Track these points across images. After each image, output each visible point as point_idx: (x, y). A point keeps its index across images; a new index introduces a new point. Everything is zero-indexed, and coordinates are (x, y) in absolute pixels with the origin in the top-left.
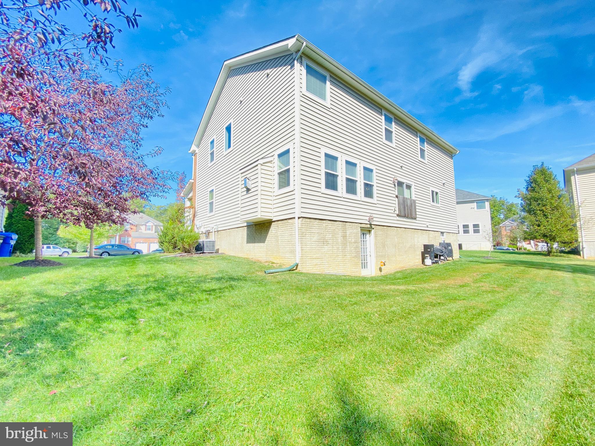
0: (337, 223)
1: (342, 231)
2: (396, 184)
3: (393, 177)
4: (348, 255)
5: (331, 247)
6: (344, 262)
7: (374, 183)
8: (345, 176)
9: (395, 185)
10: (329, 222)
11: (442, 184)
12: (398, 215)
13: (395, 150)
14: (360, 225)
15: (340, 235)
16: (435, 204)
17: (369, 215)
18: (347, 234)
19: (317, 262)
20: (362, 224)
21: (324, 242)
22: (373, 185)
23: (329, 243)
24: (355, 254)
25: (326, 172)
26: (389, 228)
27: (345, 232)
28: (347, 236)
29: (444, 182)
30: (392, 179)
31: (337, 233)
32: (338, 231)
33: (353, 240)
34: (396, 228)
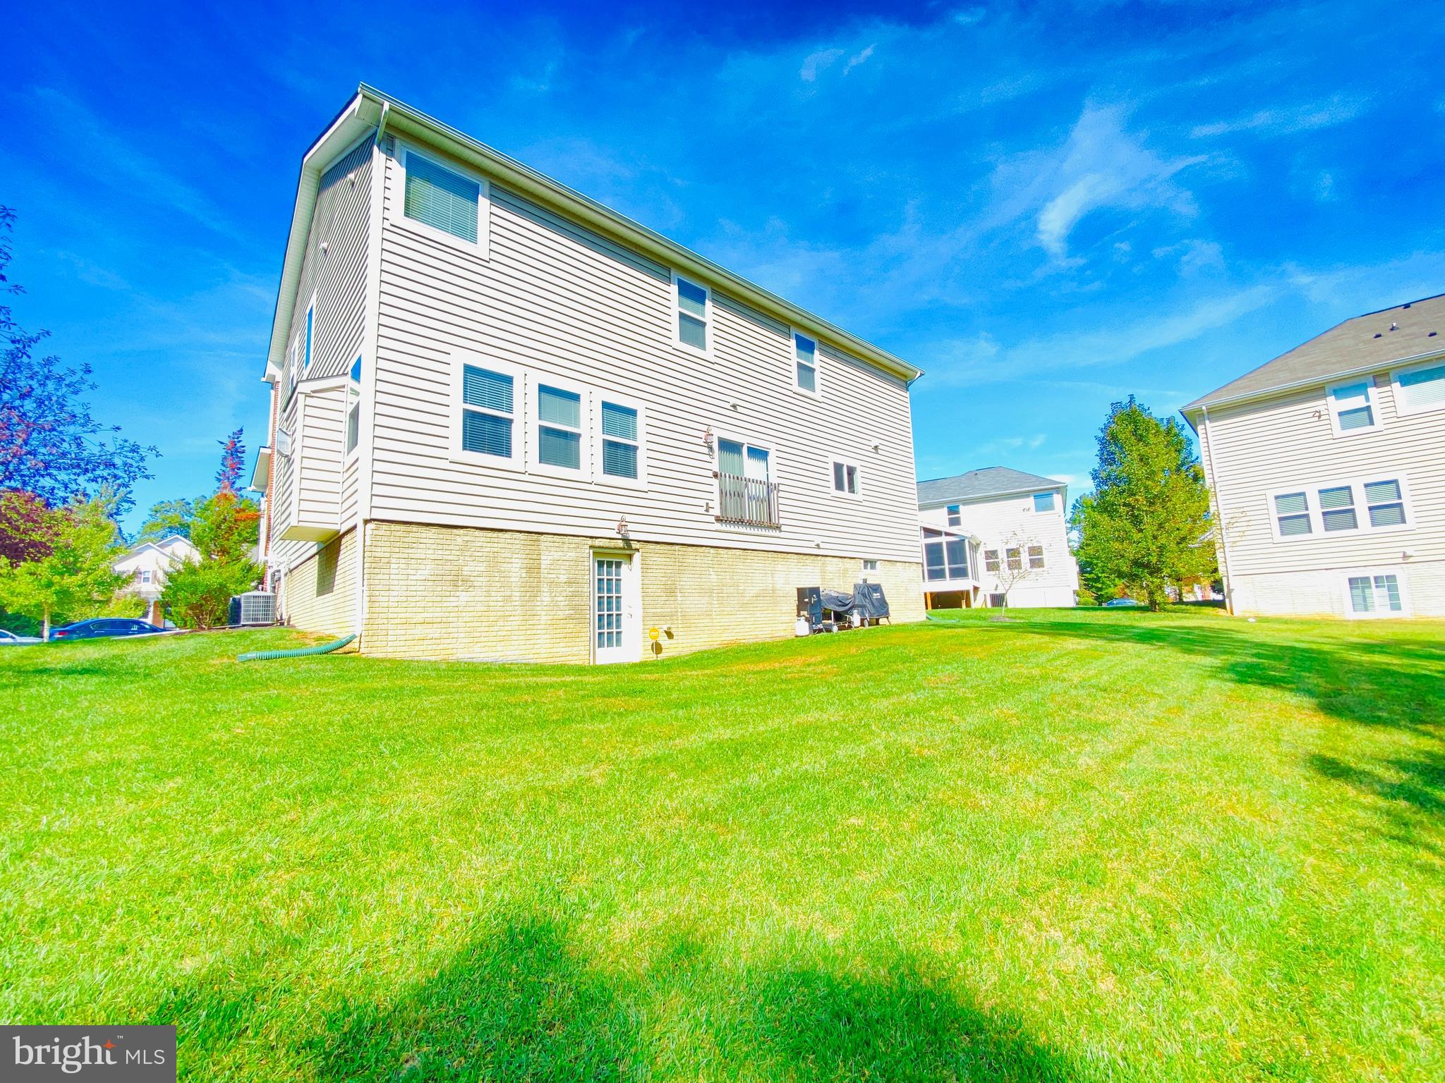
0: (508, 535)
1: (524, 556)
2: (715, 446)
3: (704, 428)
4: (544, 613)
5: (484, 594)
6: (529, 632)
7: (641, 441)
8: (534, 423)
9: (711, 448)
10: (477, 533)
11: (870, 449)
12: (718, 519)
13: (716, 367)
14: (590, 542)
15: (518, 565)
16: (845, 494)
17: (618, 517)
18: (543, 562)
19: (427, 631)
20: (597, 538)
21: (458, 581)
22: (635, 448)
23: (475, 584)
24: (567, 612)
25: (466, 411)
26: (690, 549)
27: (535, 557)
28: (543, 566)
29: (875, 442)
30: (703, 435)
31: (507, 560)
32: (509, 555)
33: (563, 578)
34: (712, 551)
